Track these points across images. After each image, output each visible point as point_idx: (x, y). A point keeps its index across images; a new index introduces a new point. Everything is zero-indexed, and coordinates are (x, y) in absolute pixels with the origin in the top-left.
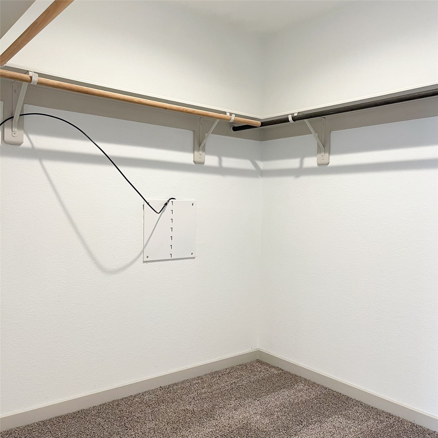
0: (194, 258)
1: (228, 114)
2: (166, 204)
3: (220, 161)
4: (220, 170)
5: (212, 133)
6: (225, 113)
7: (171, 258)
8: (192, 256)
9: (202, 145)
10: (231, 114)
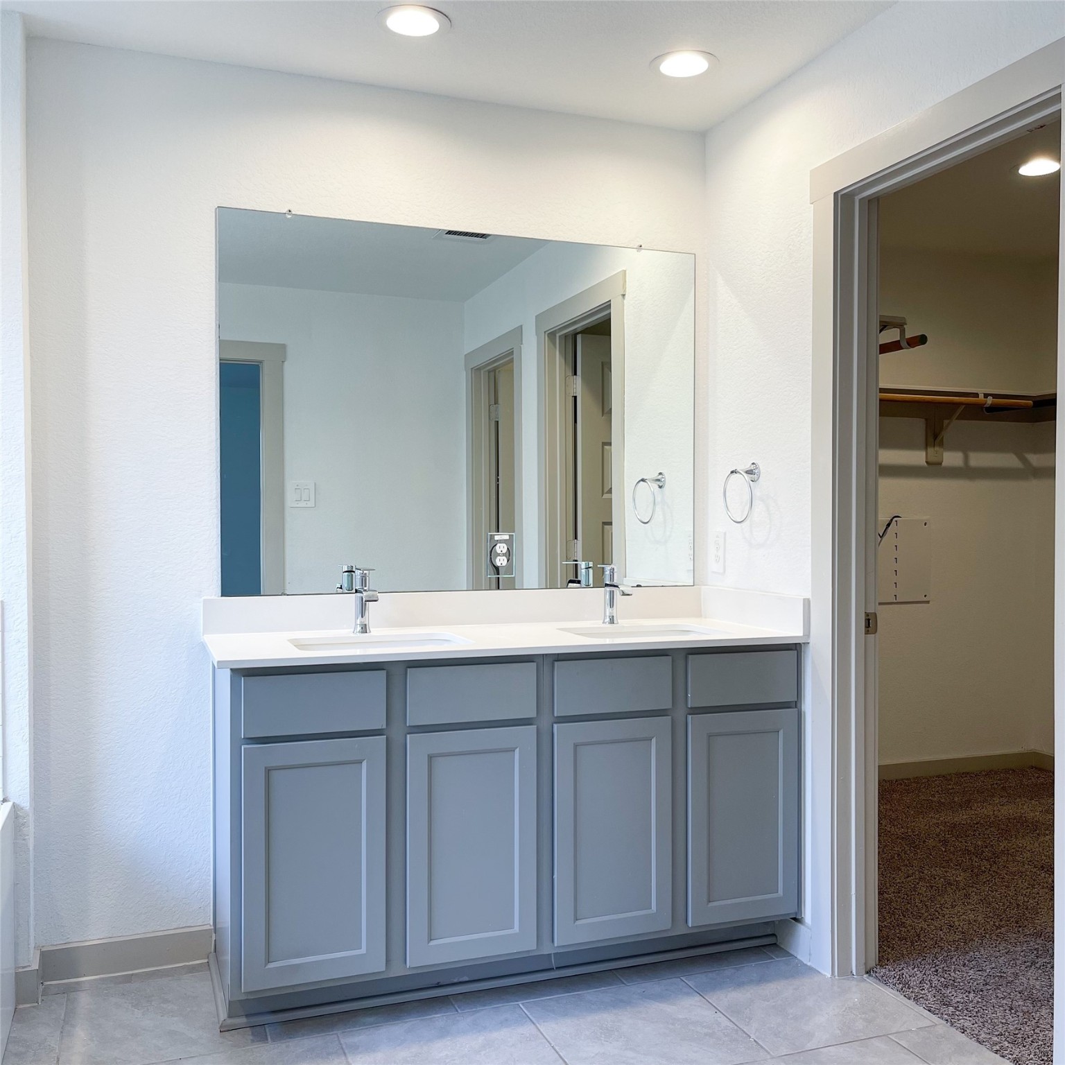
0: (928, 602)
1: (981, 396)
2: (889, 525)
3: (966, 458)
4: (966, 472)
5: (956, 419)
6: (976, 395)
7: (895, 601)
8: (925, 599)
9: (940, 438)
10: (986, 396)
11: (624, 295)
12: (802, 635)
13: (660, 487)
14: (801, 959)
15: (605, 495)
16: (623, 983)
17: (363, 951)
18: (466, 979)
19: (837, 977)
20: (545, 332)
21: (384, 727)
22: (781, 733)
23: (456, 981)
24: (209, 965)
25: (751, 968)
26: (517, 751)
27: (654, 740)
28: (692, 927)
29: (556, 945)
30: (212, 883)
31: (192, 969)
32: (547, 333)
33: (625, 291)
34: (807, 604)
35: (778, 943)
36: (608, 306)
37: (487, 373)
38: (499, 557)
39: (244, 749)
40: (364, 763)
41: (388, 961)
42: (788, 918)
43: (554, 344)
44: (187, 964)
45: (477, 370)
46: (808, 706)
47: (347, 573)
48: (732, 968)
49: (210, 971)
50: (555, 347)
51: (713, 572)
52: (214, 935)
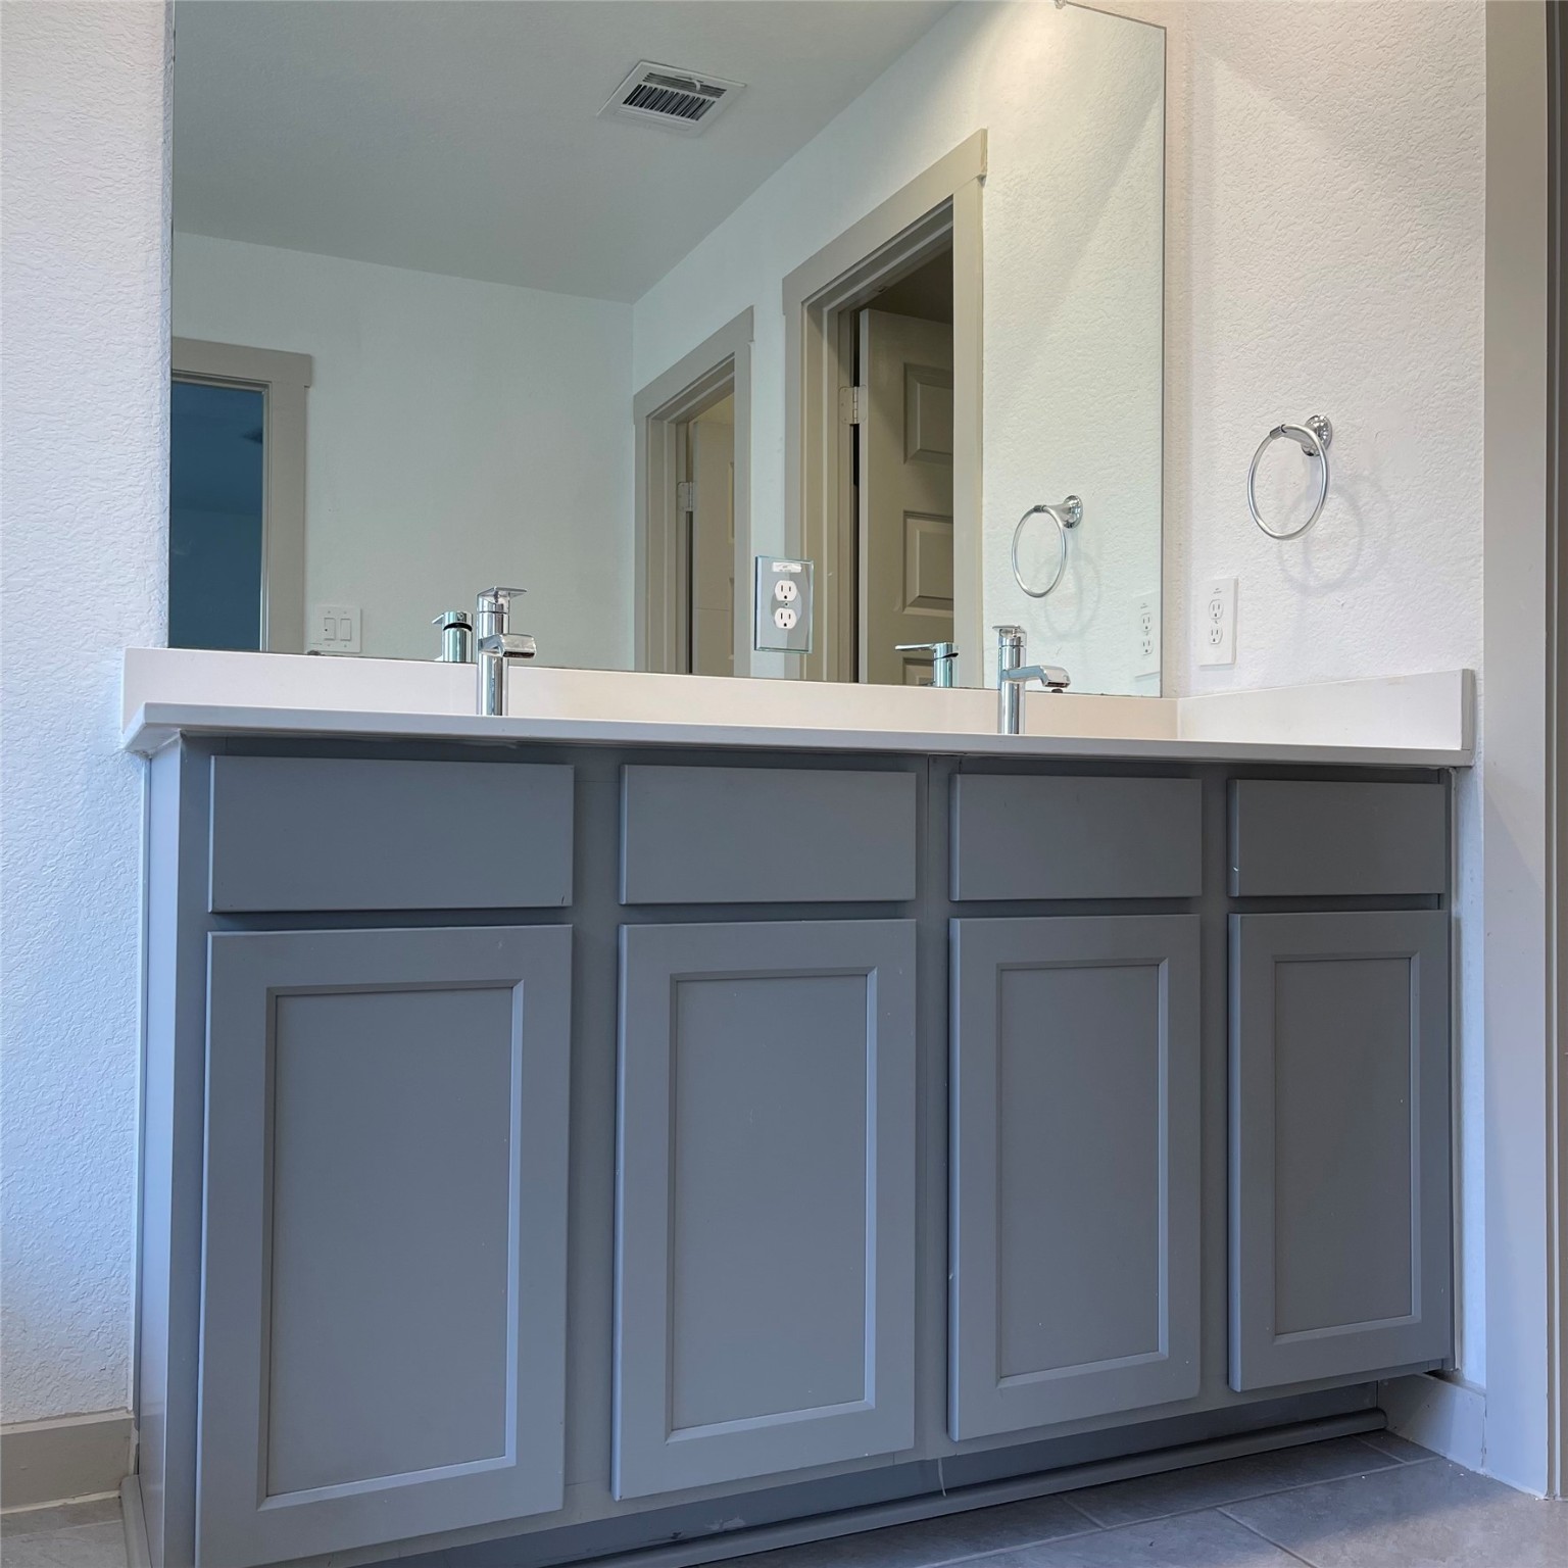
11: (982, 178)
12: (1458, 748)
13: (1069, 525)
14: (1455, 1460)
15: (907, 608)
16: (1097, 1526)
17: (509, 1459)
18: (738, 1523)
19: (1559, 1499)
20: (803, 303)
21: (568, 902)
22: (1416, 960)
23: (715, 1528)
24: (121, 1506)
25: (1359, 1483)
26: (873, 976)
27: (1164, 967)
28: (1243, 1392)
29: (957, 1439)
30: (132, 1311)
31: (79, 1515)
32: (807, 305)
33: (985, 170)
34: (1469, 679)
35: (1389, 1428)
36: (944, 213)
37: (674, 426)
38: (780, 610)
39: (214, 938)
40: (519, 989)
41: (569, 1484)
42: (1419, 1372)
43: (819, 324)
44: (70, 1502)
45: (657, 417)
46: (1471, 904)
47: (452, 630)
48: (1323, 1485)
49: (123, 1517)
50: (821, 331)
51: (1204, 667)
52: (134, 1433)
